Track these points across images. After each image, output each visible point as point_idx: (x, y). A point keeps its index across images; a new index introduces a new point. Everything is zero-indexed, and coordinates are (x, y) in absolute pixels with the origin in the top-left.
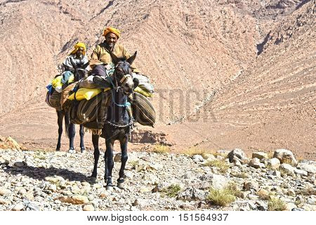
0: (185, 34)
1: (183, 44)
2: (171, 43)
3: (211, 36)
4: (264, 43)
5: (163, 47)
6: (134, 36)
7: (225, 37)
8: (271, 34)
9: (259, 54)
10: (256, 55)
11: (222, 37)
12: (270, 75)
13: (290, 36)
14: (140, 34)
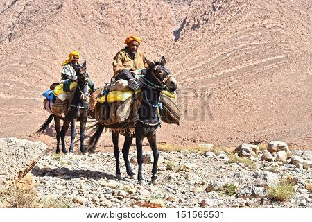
0: (100, 24)
1: (99, 33)
2: (86, 34)
3: (126, 24)
4: (181, 29)
5: (78, 37)
6: (48, 28)
7: (141, 24)
8: (187, 20)
9: (176, 40)
10: (173, 42)
11: (137, 24)
12: (188, 62)
13: (207, 21)
14: (55, 25)
